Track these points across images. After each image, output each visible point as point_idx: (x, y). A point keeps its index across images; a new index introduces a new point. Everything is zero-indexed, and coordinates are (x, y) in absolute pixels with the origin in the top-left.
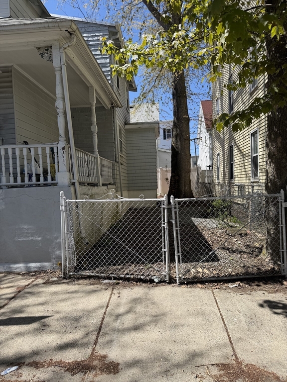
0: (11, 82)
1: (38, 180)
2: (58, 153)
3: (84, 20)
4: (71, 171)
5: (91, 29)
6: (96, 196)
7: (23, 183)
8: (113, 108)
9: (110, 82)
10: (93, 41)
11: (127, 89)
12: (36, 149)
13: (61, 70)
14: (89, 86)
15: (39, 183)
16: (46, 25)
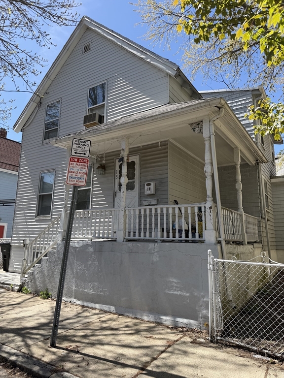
0: (167, 152)
1: (187, 236)
2: (205, 212)
3: (228, 90)
4: (217, 229)
5: (235, 96)
6: (242, 255)
7: (174, 239)
8: (258, 164)
9: (254, 140)
10: (237, 105)
11: (272, 143)
12: (186, 209)
13: (210, 140)
14: (233, 147)
15: (188, 239)
16: (199, 106)
